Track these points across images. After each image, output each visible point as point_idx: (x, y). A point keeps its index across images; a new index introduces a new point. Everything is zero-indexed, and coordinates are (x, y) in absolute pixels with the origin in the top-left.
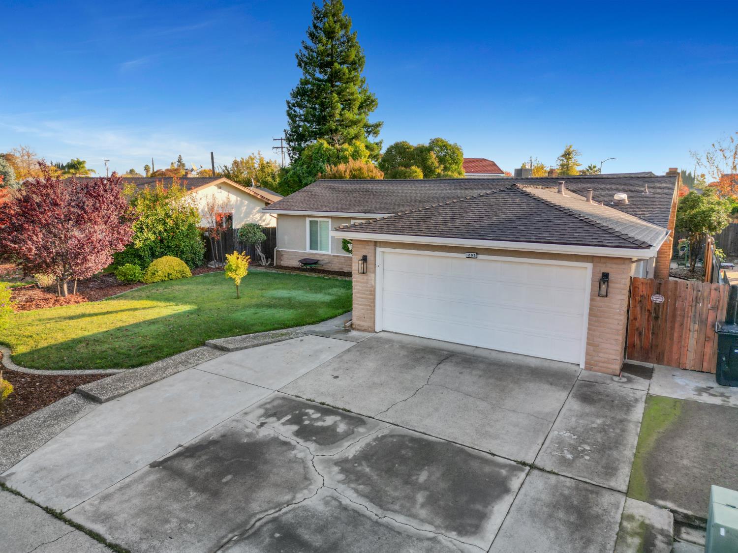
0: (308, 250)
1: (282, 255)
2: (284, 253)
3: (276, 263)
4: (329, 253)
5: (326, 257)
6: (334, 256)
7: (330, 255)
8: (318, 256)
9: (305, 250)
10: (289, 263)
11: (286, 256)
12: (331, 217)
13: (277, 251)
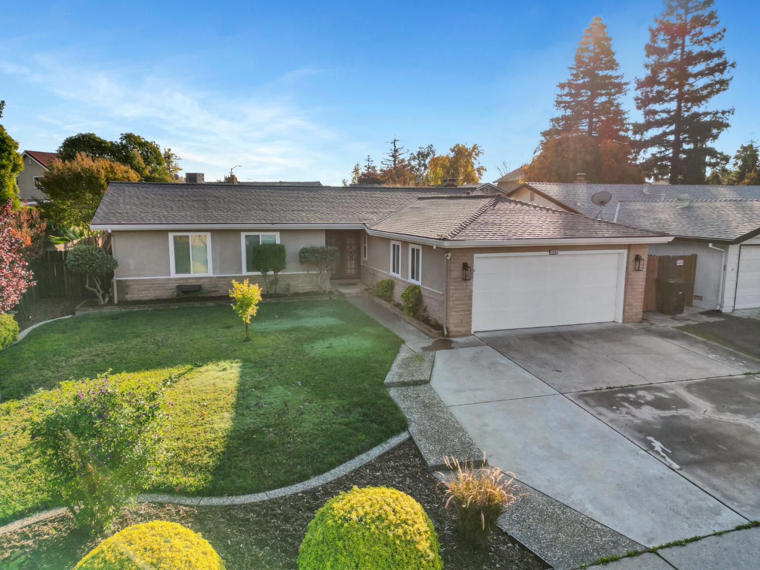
0: (173, 275)
1: (128, 286)
2: (130, 283)
3: (118, 298)
4: (210, 274)
5: (207, 280)
6: (217, 277)
7: (211, 278)
8: (193, 281)
9: (169, 274)
10: (140, 295)
11: (135, 287)
12: (212, 231)
13: (118, 281)
